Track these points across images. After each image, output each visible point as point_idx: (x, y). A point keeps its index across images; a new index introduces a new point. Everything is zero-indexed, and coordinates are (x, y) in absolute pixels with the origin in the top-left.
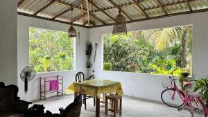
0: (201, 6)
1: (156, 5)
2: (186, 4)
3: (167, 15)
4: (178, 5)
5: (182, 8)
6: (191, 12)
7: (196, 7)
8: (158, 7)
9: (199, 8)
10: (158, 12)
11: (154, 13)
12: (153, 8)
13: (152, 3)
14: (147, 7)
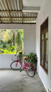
0: (27, 21)
1: (7, 16)
2: (22, 18)
3: (12, 23)
4: (17, 19)
5: (19, 20)
6: (23, 23)
7: (25, 21)
8: (8, 17)
9: (26, 22)
10: (7, 20)
11: (5, 20)
12: (5, 17)
13: (5, 14)
14: (2, 16)
